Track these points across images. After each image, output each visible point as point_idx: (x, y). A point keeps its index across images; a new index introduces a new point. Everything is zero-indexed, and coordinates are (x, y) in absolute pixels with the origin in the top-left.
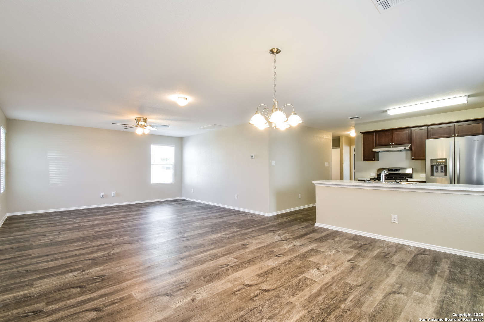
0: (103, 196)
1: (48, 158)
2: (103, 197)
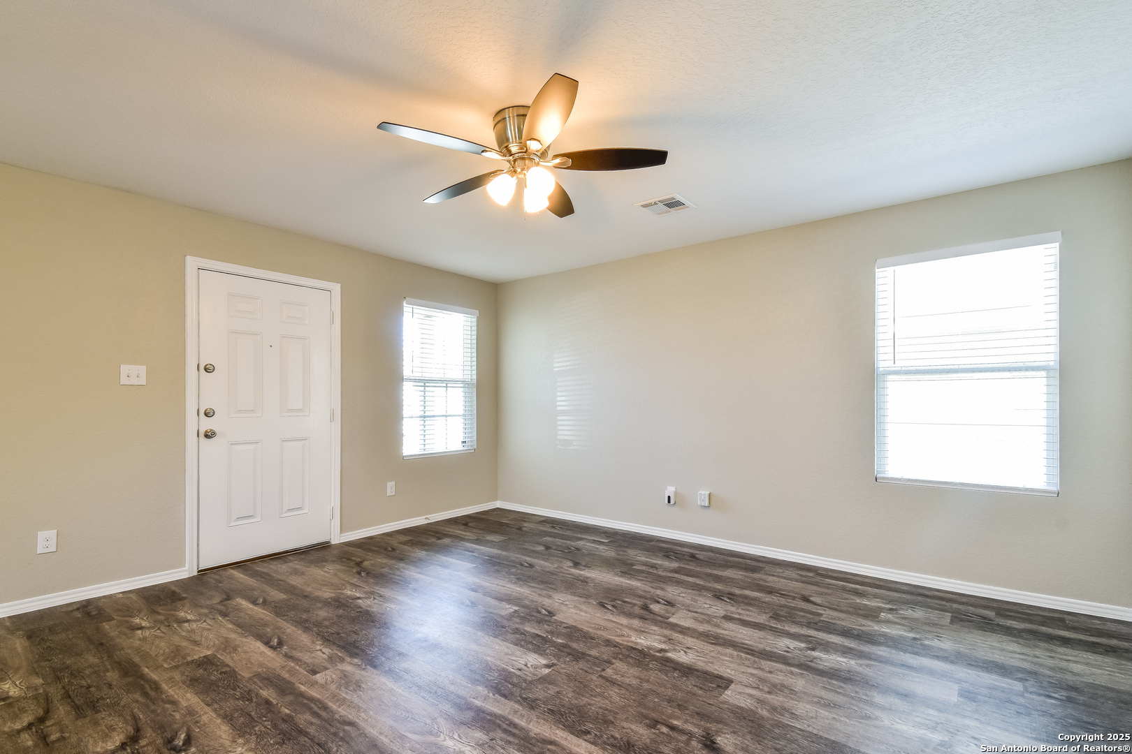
0: (669, 497)
1: (554, 370)
2: (669, 502)
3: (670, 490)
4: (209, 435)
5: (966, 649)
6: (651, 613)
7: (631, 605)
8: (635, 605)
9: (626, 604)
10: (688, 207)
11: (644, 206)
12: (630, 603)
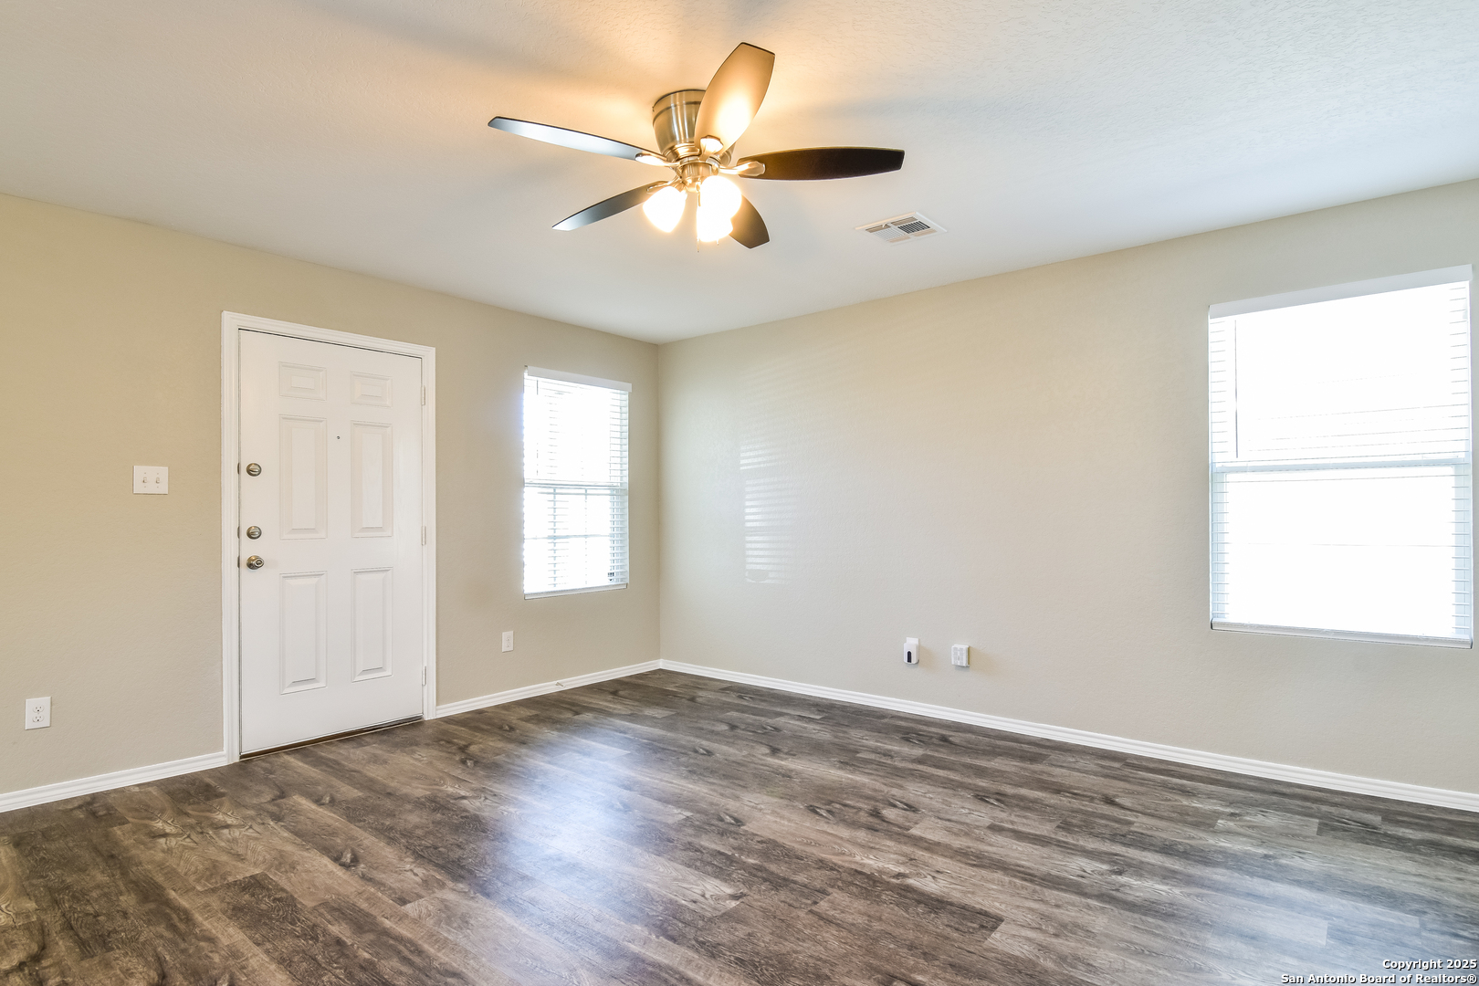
0: (909, 654)
1: (741, 468)
2: (909, 660)
3: (911, 644)
4: (254, 564)
5: (1341, 870)
6: (884, 821)
7: (855, 810)
8: (860, 809)
9: (847, 808)
10: (934, 231)
11: (871, 230)
12: (853, 807)
